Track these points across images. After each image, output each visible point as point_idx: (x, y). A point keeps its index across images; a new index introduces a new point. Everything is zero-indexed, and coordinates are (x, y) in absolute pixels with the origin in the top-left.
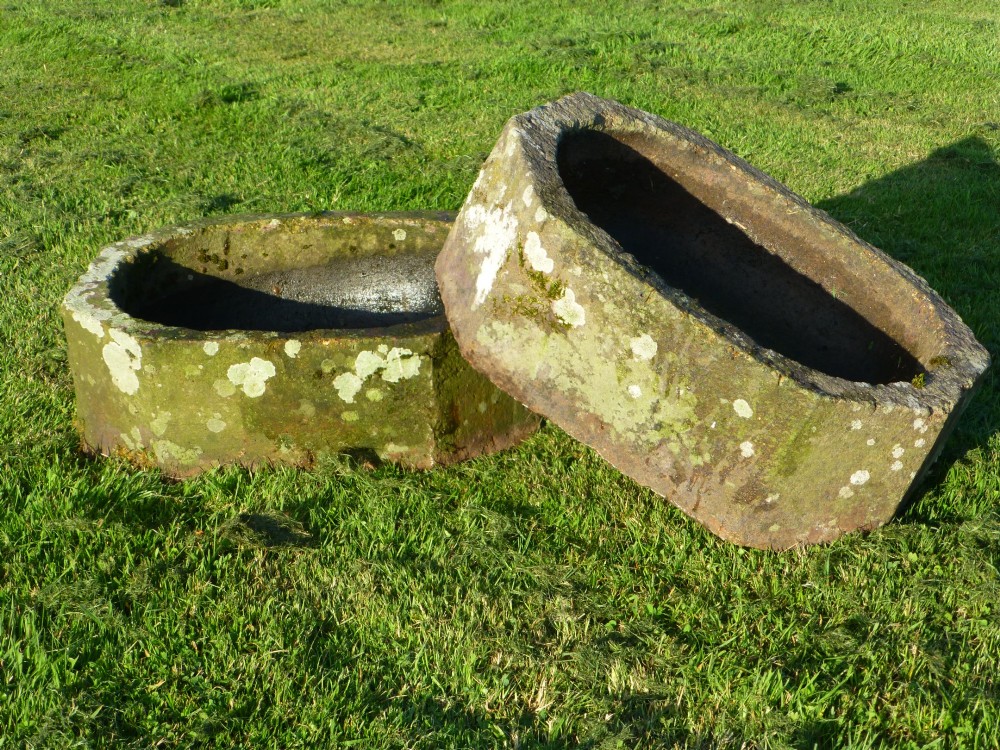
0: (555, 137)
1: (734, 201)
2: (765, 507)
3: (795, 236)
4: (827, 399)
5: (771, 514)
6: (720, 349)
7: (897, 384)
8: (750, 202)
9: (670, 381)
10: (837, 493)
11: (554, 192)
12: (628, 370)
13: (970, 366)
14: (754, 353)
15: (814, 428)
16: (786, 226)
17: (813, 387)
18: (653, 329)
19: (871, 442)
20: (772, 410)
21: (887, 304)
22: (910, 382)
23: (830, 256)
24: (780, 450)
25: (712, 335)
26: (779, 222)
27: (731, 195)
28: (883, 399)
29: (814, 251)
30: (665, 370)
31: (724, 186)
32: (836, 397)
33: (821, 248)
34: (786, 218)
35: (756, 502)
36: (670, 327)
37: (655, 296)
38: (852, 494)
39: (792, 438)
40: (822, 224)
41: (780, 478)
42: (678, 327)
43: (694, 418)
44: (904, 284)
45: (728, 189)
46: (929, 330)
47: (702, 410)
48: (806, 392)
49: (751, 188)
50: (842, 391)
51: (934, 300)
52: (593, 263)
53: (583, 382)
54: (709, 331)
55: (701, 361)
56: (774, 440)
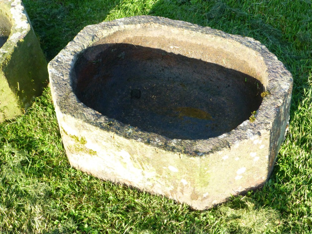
0: (70, 63)
1: (170, 39)
2: (205, 198)
3: (199, 44)
4: (204, 157)
5: (210, 199)
6: (151, 150)
7: (242, 125)
8: (176, 37)
9: (141, 165)
10: (235, 180)
11: (66, 98)
12: (125, 163)
13: (282, 89)
14: (165, 147)
15: (206, 169)
16: (194, 41)
17: (196, 153)
18: (123, 148)
19: (237, 159)
20: (184, 167)
21: (246, 60)
22: (249, 119)
23: (216, 47)
24: (196, 180)
25: (145, 146)
26: (190, 41)
27: (167, 37)
28: (234, 141)
29: (209, 47)
30: (137, 161)
31: (163, 34)
32: (208, 153)
33: (211, 45)
34: (192, 39)
35: (200, 198)
36: (128, 146)
37: (116, 136)
38: (241, 177)
39: (198, 175)
40: (207, 35)
41: (203, 188)
42: (130, 145)
43: (159, 175)
44: (249, 50)
45: (165, 35)
46: (263, 70)
47: (160, 172)
48: (192, 158)
49: (173, 32)
50: (211, 147)
51: (263, 53)
52: (88, 129)
53: (114, 170)
54: (143, 144)
55: (147, 156)
56: (192, 177)
